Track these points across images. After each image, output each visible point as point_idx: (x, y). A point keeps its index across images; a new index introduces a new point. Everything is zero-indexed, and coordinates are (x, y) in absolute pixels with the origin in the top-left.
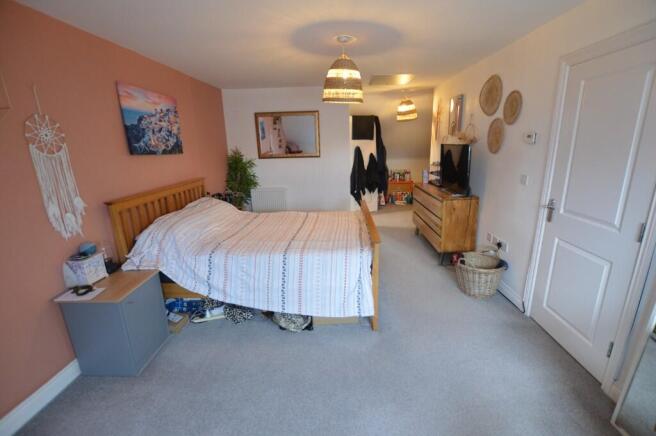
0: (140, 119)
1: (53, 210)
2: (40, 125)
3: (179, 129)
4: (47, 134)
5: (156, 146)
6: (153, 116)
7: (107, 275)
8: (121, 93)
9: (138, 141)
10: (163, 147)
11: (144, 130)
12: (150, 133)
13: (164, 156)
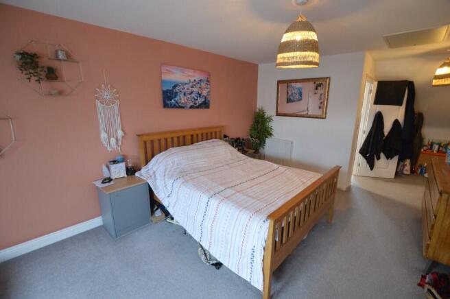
0: (175, 86)
1: (103, 135)
2: (104, 90)
3: (209, 92)
4: (107, 95)
5: (186, 103)
6: (186, 84)
7: (126, 175)
8: (163, 71)
9: (171, 99)
10: (192, 104)
11: (176, 93)
12: (182, 95)
13: (191, 110)
